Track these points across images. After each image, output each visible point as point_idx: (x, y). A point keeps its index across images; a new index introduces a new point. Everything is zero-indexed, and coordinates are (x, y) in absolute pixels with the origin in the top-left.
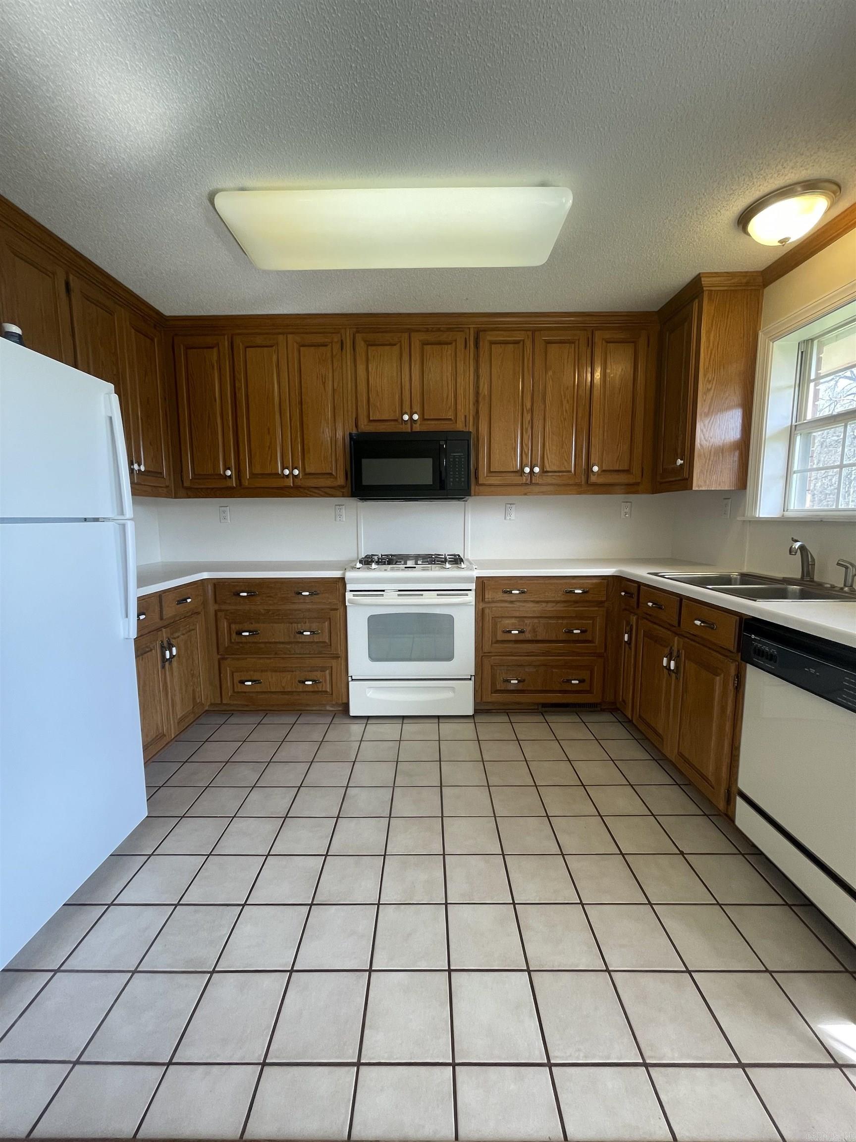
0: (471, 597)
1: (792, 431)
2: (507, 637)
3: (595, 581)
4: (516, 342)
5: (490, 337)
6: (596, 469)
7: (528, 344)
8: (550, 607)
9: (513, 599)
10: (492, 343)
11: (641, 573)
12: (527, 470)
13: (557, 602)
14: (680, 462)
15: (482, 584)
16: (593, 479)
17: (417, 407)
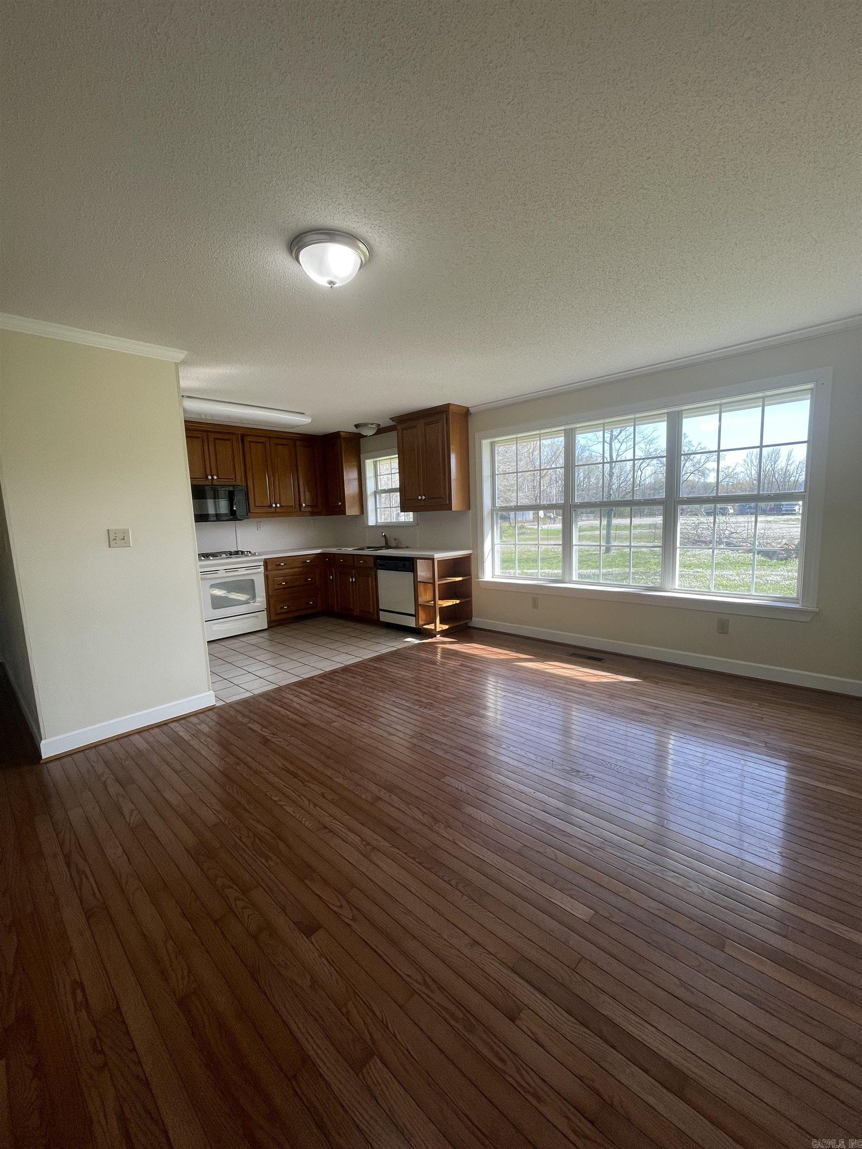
0: (262, 569)
1: (375, 493)
2: (280, 587)
3: (314, 556)
4: (262, 443)
5: (249, 439)
6: (304, 505)
7: (268, 443)
8: (296, 570)
9: (281, 568)
10: (250, 442)
11: (334, 550)
12: (274, 505)
13: (299, 567)
14: (340, 503)
15: (266, 562)
16: (303, 509)
17: (214, 472)
